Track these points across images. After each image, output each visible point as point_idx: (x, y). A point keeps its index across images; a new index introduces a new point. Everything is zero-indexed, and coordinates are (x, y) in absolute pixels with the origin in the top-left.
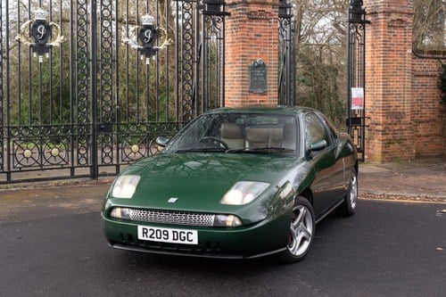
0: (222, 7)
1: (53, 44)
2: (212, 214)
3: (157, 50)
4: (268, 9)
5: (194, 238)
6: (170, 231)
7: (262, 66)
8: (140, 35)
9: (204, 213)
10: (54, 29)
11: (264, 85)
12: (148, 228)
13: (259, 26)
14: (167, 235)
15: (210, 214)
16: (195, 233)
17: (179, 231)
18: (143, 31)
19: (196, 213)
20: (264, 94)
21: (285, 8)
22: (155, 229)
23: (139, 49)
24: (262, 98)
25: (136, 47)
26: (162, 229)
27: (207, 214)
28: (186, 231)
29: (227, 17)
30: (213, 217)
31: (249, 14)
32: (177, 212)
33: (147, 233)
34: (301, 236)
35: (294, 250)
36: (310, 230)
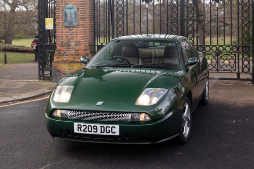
2: (130, 113)
5: (116, 130)
6: (99, 126)
9: (123, 113)
12: (82, 124)
14: (96, 129)
15: (128, 113)
16: (117, 127)
17: (105, 126)
19: (117, 112)
22: (87, 125)
26: (93, 125)
27: (126, 113)
28: (111, 126)
30: (130, 115)
32: (103, 112)
33: (81, 128)
34: (187, 124)
35: (185, 134)
36: (189, 119)
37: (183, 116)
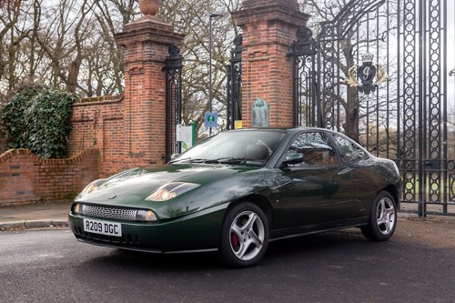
2: (136, 209)
5: (119, 230)
9: (130, 208)
14: (101, 227)
16: (120, 226)
17: (108, 223)
19: (125, 208)
22: (93, 222)
26: (99, 222)
30: (136, 212)
32: (112, 207)
33: (89, 225)
34: (248, 241)
35: (240, 254)
36: (261, 238)
37: (234, 227)
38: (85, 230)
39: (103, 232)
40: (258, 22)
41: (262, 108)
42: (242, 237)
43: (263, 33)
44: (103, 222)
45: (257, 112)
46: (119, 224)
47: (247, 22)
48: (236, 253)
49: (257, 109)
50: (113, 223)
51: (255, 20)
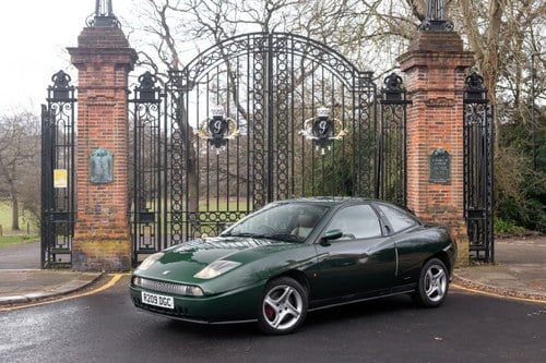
0: (403, 95)
1: (229, 138)
3: (333, 140)
4: (450, 96)
7: (445, 155)
8: (315, 126)
10: (231, 124)
11: (447, 175)
13: (440, 114)
18: (318, 123)
20: (448, 183)
21: (479, 93)
23: (314, 140)
24: (446, 188)
25: (311, 138)
29: (408, 106)
31: (428, 101)
33: (146, 297)
34: (285, 313)
35: (276, 324)
36: (299, 309)
37: (268, 300)
38: (143, 301)
39: (158, 305)
40: (103, 64)
41: (105, 159)
42: (277, 309)
43: (109, 77)
44: (158, 296)
45: (97, 162)
46: (172, 298)
47: (89, 62)
48: (271, 323)
49: (97, 159)
50: (167, 297)
51: (100, 61)
